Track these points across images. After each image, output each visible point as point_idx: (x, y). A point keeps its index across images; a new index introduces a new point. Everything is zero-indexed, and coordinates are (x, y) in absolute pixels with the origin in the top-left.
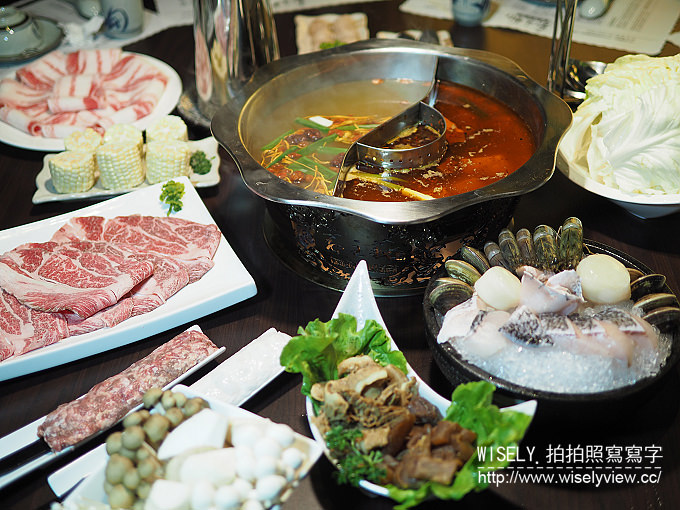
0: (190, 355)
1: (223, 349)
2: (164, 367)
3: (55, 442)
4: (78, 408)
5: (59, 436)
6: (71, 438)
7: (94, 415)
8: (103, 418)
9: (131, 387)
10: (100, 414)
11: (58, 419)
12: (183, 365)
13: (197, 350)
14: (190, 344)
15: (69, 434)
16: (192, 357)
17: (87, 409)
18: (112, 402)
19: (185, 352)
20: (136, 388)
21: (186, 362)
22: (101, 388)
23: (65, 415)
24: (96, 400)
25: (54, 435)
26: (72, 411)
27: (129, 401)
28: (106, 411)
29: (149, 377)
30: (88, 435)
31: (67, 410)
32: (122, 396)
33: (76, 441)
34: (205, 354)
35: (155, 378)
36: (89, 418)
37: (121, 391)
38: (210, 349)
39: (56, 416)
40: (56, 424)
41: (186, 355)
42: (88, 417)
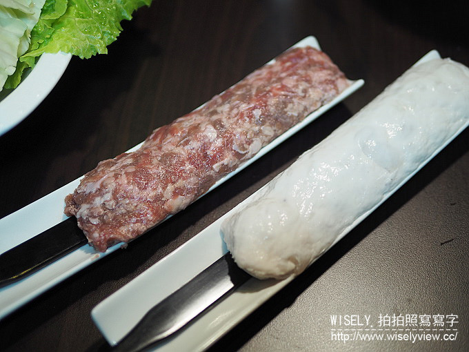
0: (311, 92)
1: (360, 83)
2: (272, 109)
3: (96, 235)
4: (134, 174)
5: (104, 224)
6: (123, 230)
7: (160, 190)
8: (176, 193)
9: (219, 143)
10: (170, 188)
11: (100, 192)
12: (301, 108)
13: (321, 83)
14: (310, 72)
15: (118, 222)
16: (314, 94)
17: (148, 178)
18: (188, 166)
19: (303, 85)
20: (228, 144)
21: (304, 103)
22: (170, 138)
23: (112, 186)
24: (163, 161)
25: (95, 221)
26: (124, 180)
27: (216, 166)
28: (180, 183)
29: (247, 125)
30: (151, 225)
31: (116, 176)
32: (206, 156)
33: (130, 236)
34: (333, 92)
35: (257, 128)
36: (152, 194)
37: (205, 148)
38: (341, 83)
39: (98, 186)
40: (98, 201)
41: (305, 91)
42: (150, 194)
